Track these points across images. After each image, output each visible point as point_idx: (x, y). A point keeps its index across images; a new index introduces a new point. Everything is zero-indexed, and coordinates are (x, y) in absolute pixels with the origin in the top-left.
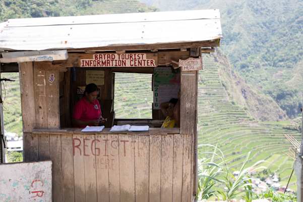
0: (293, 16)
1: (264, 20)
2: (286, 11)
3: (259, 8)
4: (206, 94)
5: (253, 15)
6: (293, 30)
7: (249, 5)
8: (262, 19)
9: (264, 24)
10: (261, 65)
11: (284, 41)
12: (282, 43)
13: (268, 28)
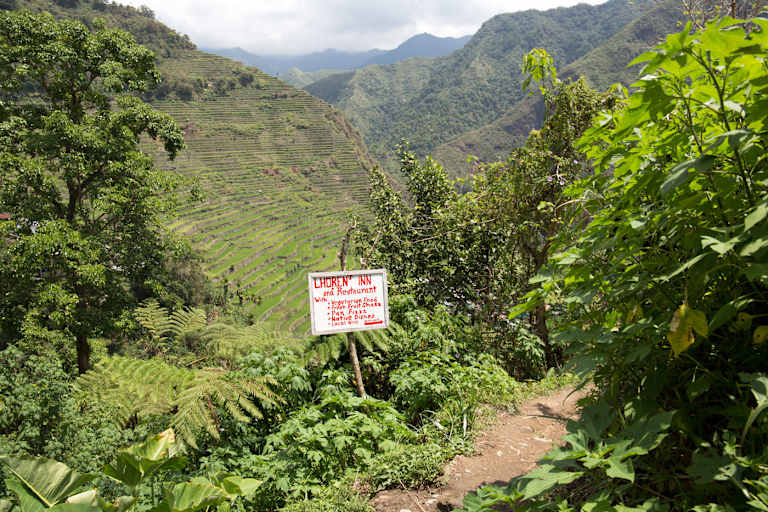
0: (418, 96)
1: (381, 103)
2: (407, 91)
3: (374, 88)
4: (343, 181)
5: (367, 97)
6: (422, 111)
7: (361, 85)
8: (377, 102)
9: (381, 107)
10: (388, 153)
11: (412, 124)
12: (410, 127)
13: (387, 112)
